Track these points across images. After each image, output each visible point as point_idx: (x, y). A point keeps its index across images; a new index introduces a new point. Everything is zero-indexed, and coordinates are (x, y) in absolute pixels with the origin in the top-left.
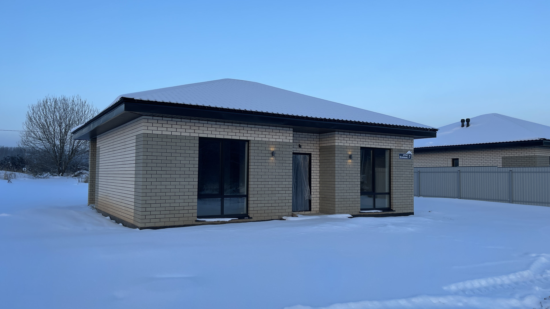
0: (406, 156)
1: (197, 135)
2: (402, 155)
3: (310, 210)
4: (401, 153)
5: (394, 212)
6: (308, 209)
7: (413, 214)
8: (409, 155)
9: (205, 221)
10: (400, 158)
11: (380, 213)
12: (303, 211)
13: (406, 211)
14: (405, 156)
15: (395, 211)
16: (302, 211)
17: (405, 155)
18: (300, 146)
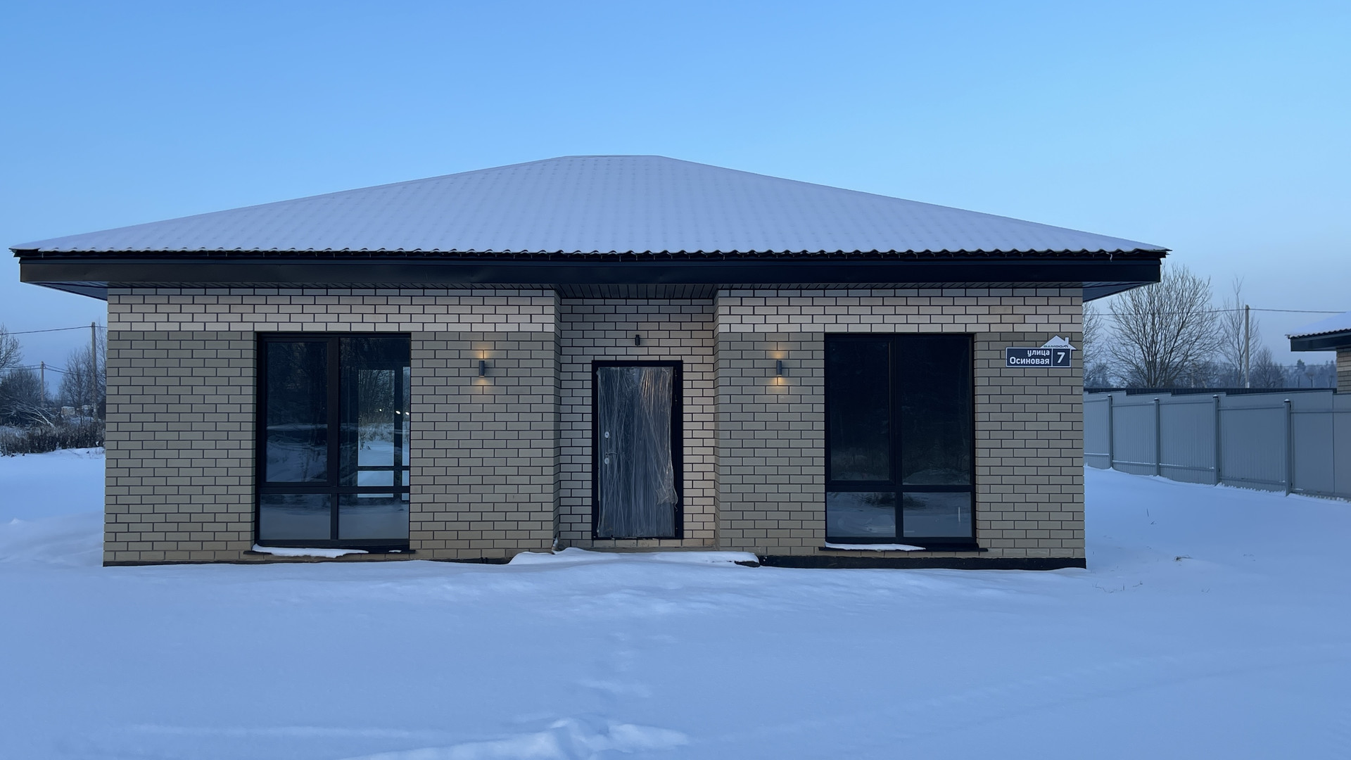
0: (1040, 357)
1: (249, 327)
2: (1022, 354)
3: (679, 534)
4: (1017, 346)
5: (983, 555)
6: (672, 533)
7: (1081, 563)
8: (1056, 351)
9: (270, 554)
10: (1009, 364)
11: (912, 556)
12: (651, 538)
13: (1044, 554)
14: (1034, 357)
15: (985, 550)
16: (647, 538)
17: (1039, 353)
18: (638, 340)
